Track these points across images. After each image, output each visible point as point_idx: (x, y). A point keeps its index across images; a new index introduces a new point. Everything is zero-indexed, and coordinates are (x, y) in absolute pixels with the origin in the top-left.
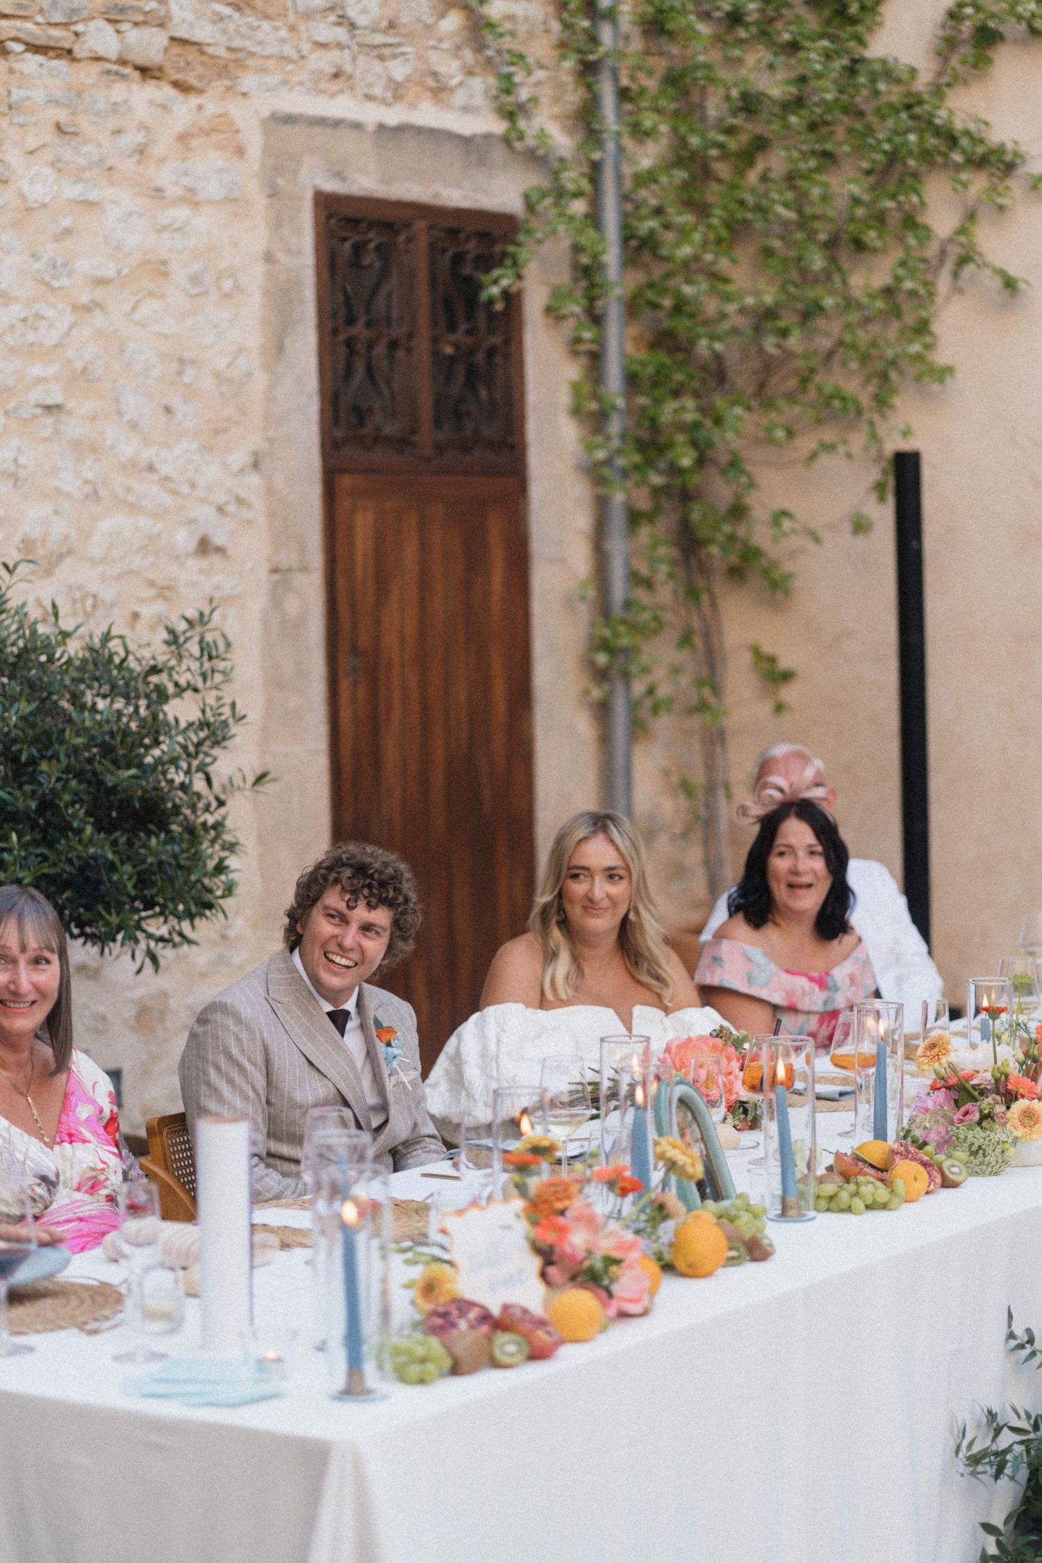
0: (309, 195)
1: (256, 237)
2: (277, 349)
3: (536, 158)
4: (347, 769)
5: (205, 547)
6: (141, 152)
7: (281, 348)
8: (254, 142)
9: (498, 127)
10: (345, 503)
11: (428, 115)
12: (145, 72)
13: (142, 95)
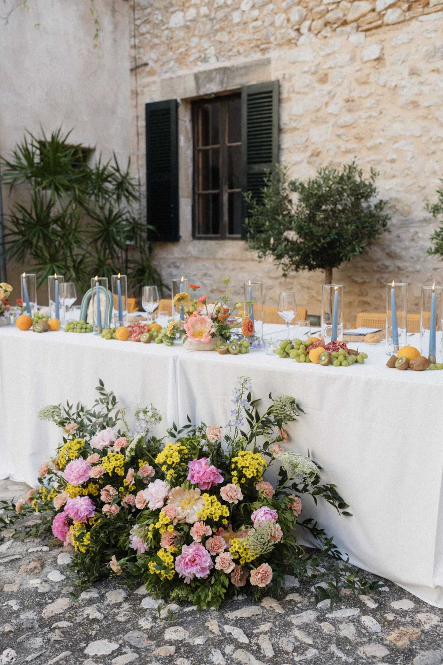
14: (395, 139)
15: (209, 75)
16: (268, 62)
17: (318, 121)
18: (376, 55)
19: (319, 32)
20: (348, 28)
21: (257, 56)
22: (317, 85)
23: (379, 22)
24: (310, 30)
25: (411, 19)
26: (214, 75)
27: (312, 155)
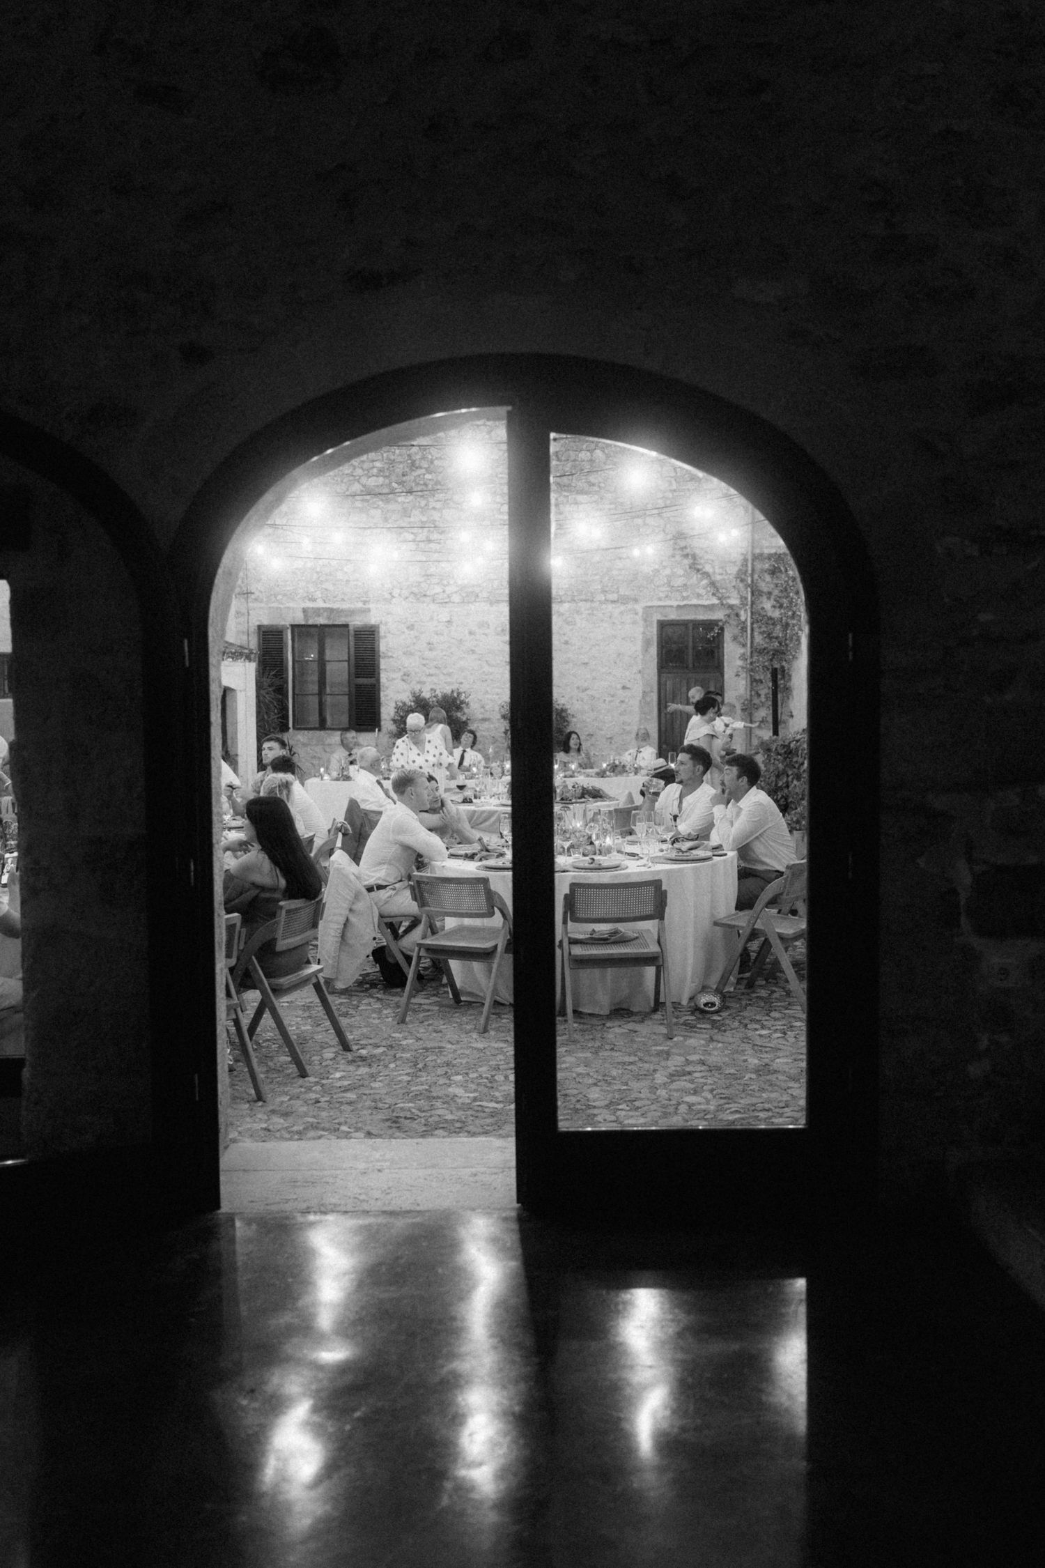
0: (656, 622)
1: (640, 629)
2: (646, 649)
3: (731, 607)
4: (663, 729)
5: (624, 688)
6: (610, 617)
7: (647, 650)
8: (640, 611)
9: (715, 601)
10: (663, 680)
11: (695, 602)
12: (613, 602)
13: (610, 607)
14: (462, 669)
15: (317, 612)
16: (369, 610)
17: (409, 654)
18: (448, 619)
19: (407, 598)
20: (427, 600)
21: (360, 605)
22: (406, 630)
23: (447, 600)
24: (400, 595)
25: (469, 602)
26: (322, 611)
27: (405, 675)
